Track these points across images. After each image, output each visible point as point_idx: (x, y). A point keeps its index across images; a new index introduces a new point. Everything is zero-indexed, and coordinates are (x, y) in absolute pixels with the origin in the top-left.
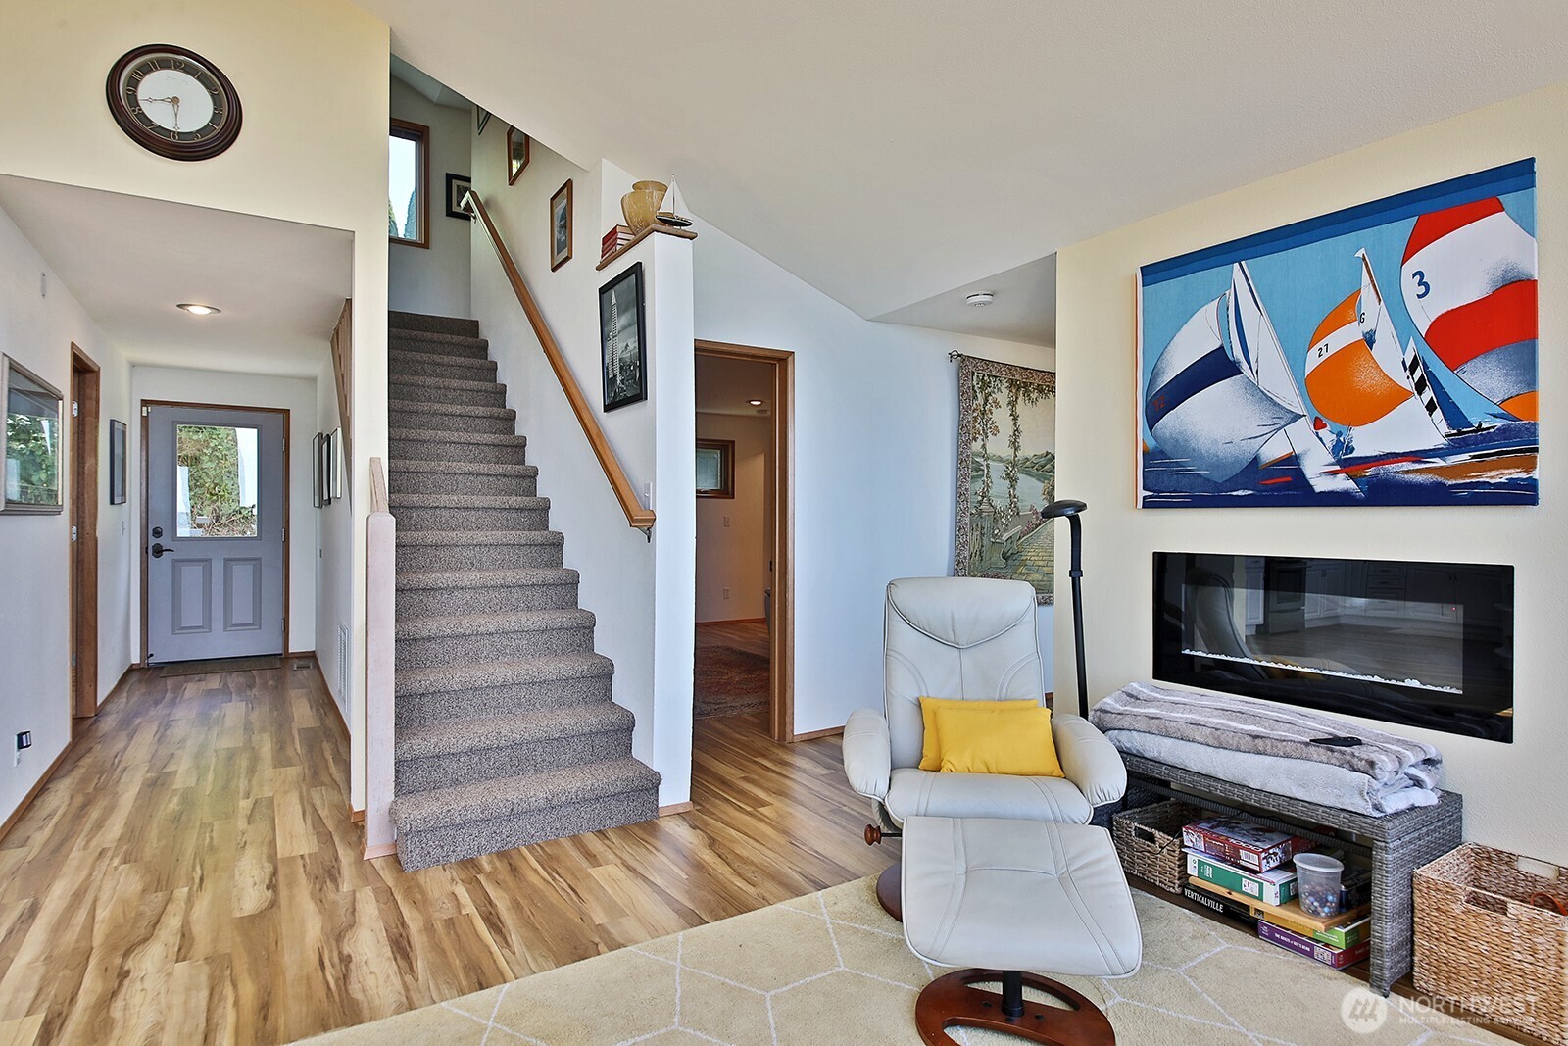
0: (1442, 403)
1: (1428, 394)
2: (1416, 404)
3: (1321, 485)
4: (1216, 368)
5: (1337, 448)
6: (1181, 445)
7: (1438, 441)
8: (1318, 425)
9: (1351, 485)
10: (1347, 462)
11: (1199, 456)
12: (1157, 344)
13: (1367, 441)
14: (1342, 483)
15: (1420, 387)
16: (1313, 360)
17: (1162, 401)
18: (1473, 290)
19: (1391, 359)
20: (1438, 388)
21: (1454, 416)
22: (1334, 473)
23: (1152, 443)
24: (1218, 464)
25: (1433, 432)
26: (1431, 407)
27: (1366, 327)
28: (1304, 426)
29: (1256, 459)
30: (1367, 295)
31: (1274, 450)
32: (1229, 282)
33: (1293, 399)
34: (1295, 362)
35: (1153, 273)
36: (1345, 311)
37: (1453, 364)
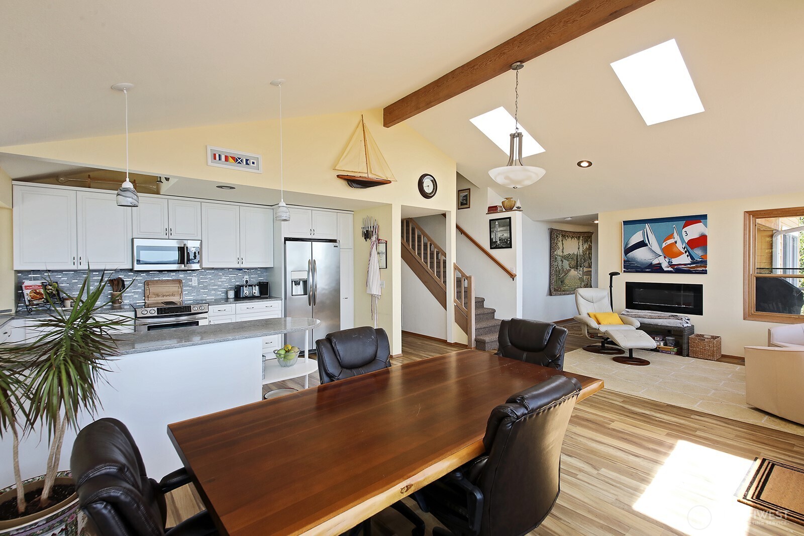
0: (690, 255)
1: (687, 253)
2: (685, 255)
3: (666, 269)
4: (642, 244)
5: (669, 262)
6: (634, 260)
7: (690, 262)
8: (665, 257)
9: (672, 269)
10: (671, 265)
11: (637, 262)
12: (627, 237)
13: (675, 261)
14: (670, 269)
15: (686, 252)
16: (664, 245)
17: (628, 250)
18: (696, 236)
19: (680, 246)
20: (689, 253)
21: (692, 258)
22: (668, 267)
23: (626, 259)
24: (642, 264)
25: (688, 260)
26: (688, 256)
27: (675, 240)
28: (662, 257)
29: (651, 263)
30: (675, 234)
31: (655, 262)
32: (645, 227)
33: (659, 252)
34: (660, 245)
35: (626, 223)
36: (671, 236)
37: (692, 249)
